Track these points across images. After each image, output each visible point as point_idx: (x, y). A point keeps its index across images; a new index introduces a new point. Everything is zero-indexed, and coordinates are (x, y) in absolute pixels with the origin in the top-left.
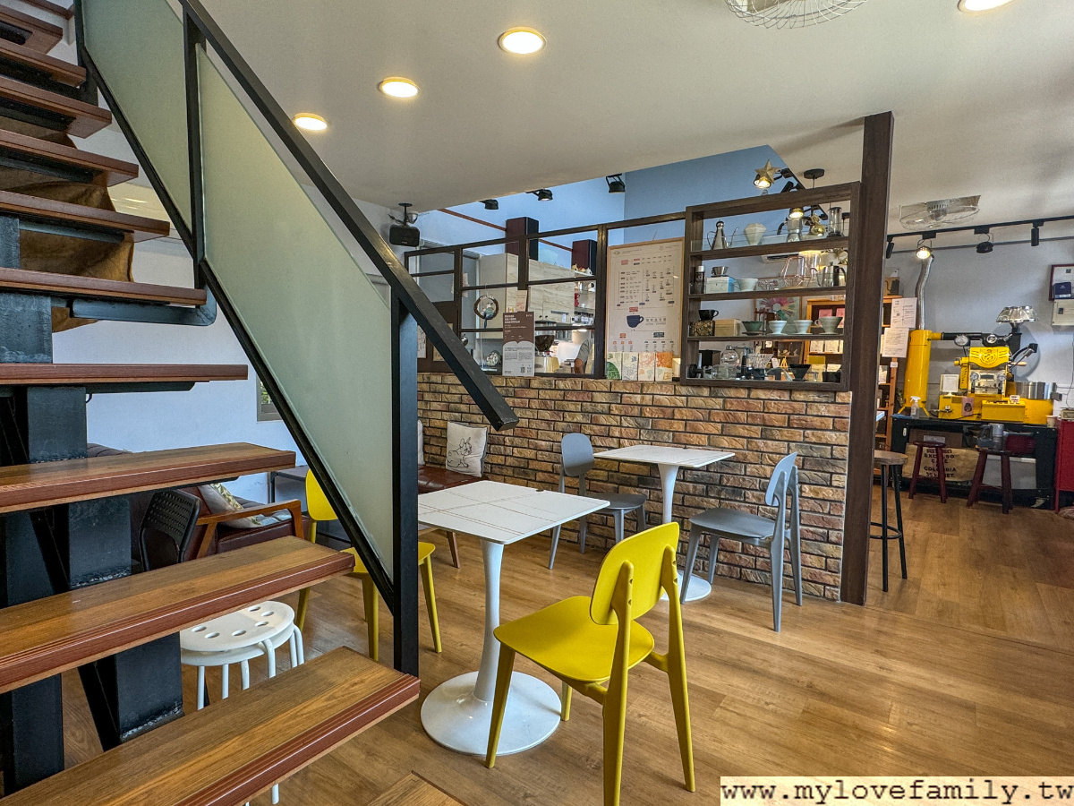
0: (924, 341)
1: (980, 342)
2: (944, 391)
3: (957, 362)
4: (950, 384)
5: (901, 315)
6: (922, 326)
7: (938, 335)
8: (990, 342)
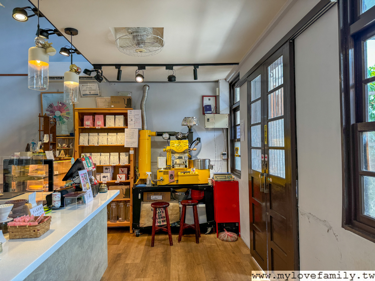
0: (147, 137)
1: (175, 137)
2: (159, 167)
3: (164, 149)
4: (162, 163)
5: (133, 120)
6: (145, 127)
7: (154, 133)
8: (179, 137)
